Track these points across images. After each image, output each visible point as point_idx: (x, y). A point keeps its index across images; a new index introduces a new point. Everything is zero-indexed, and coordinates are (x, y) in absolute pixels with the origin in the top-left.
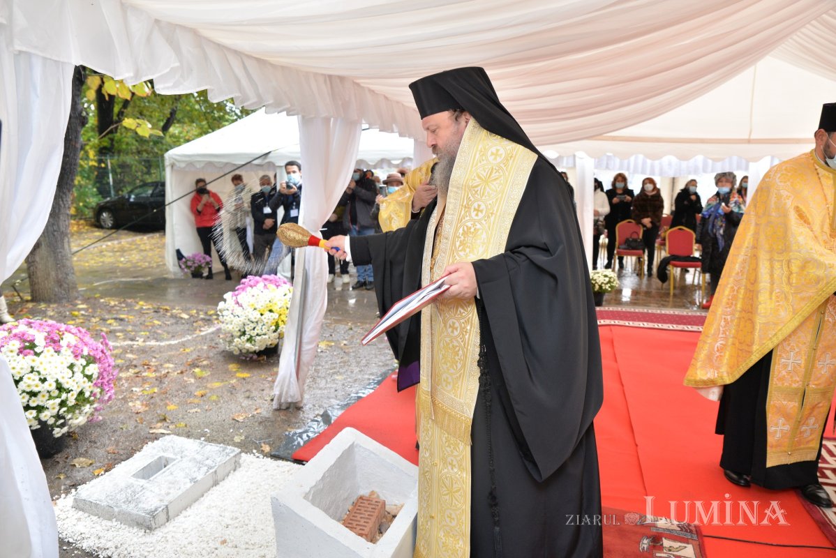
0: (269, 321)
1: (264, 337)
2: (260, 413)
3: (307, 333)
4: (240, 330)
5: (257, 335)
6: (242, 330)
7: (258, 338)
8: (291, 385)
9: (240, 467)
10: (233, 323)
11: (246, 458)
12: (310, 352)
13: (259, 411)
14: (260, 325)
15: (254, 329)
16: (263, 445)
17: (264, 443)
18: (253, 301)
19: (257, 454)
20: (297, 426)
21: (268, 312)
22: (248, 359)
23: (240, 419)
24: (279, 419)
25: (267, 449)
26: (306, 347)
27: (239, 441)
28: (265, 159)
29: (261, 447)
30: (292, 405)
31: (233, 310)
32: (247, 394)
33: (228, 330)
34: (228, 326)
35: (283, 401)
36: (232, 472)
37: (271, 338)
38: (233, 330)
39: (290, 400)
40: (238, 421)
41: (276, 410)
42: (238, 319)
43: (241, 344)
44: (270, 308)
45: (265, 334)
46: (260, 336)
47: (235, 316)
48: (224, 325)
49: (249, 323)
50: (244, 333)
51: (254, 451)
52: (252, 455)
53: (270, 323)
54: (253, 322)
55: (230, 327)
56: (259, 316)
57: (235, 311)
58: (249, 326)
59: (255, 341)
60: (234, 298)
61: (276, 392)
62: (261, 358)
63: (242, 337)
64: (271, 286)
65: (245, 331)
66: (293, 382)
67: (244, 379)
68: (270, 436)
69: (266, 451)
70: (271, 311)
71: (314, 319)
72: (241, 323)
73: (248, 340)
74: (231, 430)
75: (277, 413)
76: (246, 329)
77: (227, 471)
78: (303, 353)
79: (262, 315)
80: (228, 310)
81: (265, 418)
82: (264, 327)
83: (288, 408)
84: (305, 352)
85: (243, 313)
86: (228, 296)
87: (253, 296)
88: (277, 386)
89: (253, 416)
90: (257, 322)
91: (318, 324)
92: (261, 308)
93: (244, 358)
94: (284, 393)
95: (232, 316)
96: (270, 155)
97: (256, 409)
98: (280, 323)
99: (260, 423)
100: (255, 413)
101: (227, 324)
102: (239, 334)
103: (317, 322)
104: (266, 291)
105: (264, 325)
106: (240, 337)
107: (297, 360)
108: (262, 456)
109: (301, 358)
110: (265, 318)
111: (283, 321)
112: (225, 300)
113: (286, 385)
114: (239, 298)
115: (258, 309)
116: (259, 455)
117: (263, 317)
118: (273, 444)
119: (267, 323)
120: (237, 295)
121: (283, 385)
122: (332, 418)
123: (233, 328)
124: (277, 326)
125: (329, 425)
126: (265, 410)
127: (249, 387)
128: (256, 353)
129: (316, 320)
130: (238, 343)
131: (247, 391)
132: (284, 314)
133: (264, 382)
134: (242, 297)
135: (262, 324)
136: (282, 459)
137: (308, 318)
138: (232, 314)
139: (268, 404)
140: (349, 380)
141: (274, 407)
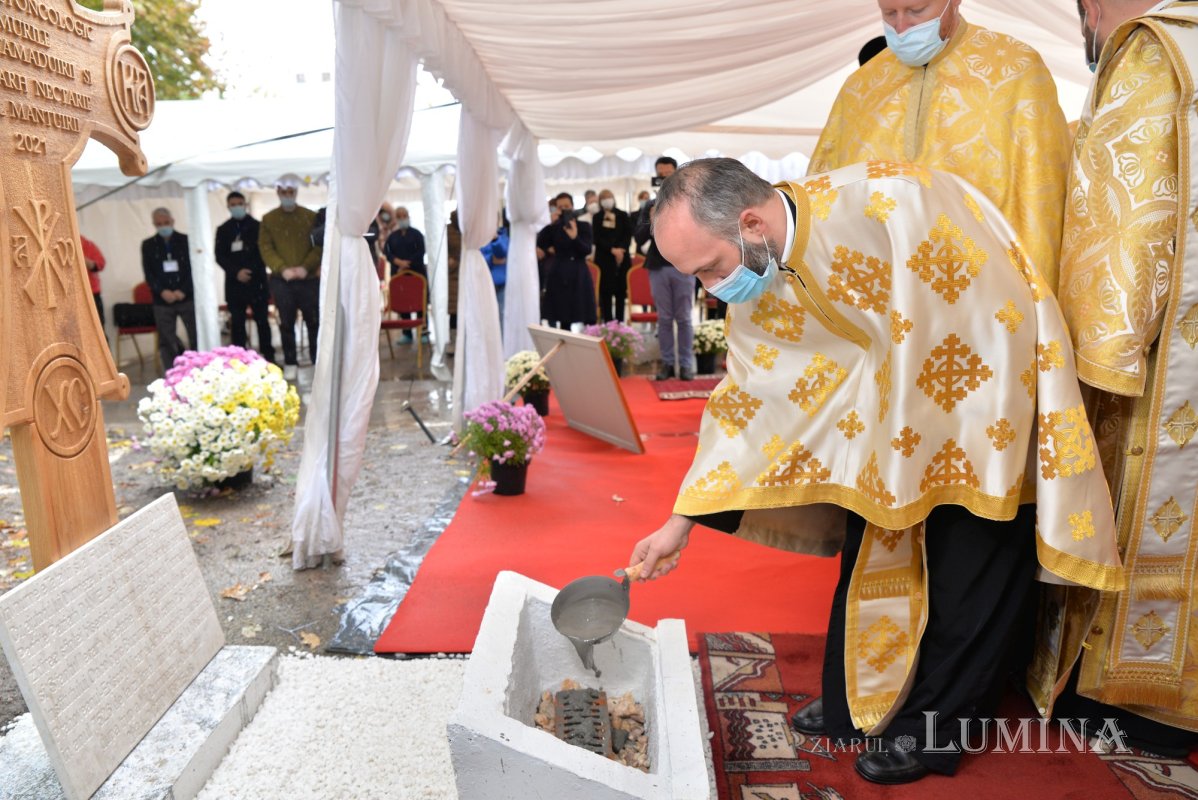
0: (243, 423)
1: (236, 452)
2: (272, 581)
3: (348, 424)
4: (188, 445)
5: (225, 449)
6: (194, 444)
7: (225, 455)
8: (324, 523)
9: (278, 683)
10: (174, 433)
11: (287, 663)
12: (354, 459)
13: (267, 577)
14: (227, 431)
15: (216, 440)
16: (303, 635)
17: (304, 630)
18: (207, 390)
19: (298, 653)
20: (350, 594)
21: (240, 408)
22: (203, 496)
23: (240, 594)
24: (310, 586)
25: (313, 640)
26: (345, 453)
27: (254, 634)
28: (160, 176)
29: (302, 639)
30: (327, 560)
31: (170, 411)
32: (232, 552)
33: (166, 446)
34: (164, 439)
35: (310, 552)
36: (269, 693)
37: (249, 453)
38: (176, 446)
39: (323, 551)
40: (236, 600)
41: (300, 571)
42: (184, 425)
43: (196, 468)
44: (242, 400)
45: (236, 448)
46: (228, 450)
47: (175, 421)
48: (154, 439)
49: (205, 429)
50: (196, 450)
51: (292, 648)
52: (290, 655)
53: (244, 427)
54: (212, 428)
55: (169, 441)
56: (224, 416)
57: (175, 412)
58: (206, 436)
59: (219, 461)
60: (170, 388)
61: (298, 537)
62: (226, 493)
63: (195, 457)
64: (236, 363)
65: (199, 445)
66: (327, 516)
67: (213, 528)
68: (309, 617)
69: (314, 645)
70: (244, 405)
71: (359, 399)
72: (189, 431)
73: (207, 460)
74: (230, 618)
75: (303, 576)
76: (202, 442)
77: (261, 694)
78: (342, 462)
79: (228, 413)
80: (159, 411)
81: (287, 587)
82: (234, 435)
83: (319, 565)
84: (347, 460)
85: (192, 414)
86: (157, 386)
87: (207, 382)
88: (297, 527)
89: (261, 587)
90: (220, 427)
91: (367, 405)
92: (225, 401)
93: (194, 496)
94: (312, 538)
95: (170, 421)
96: (170, 170)
97: (262, 575)
98: (261, 425)
99: (280, 597)
100: (262, 581)
101: (161, 436)
102: (187, 451)
103: (365, 403)
104: (228, 371)
105: (233, 431)
106: (190, 456)
107: (332, 475)
108: (310, 655)
109: (339, 471)
110: (234, 419)
111: (265, 422)
112: (151, 395)
113: (315, 522)
114: (178, 387)
115: (220, 404)
116: (304, 653)
117: (231, 417)
118: (321, 630)
119: (239, 426)
120: (174, 384)
121: (308, 524)
122: (407, 571)
123: (175, 442)
124: (257, 430)
125: (408, 583)
126: (279, 574)
127: (229, 539)
128: (217, 484)
129: (363, 400)
130: (188, 468)
131: (227, 547)
132: (267, 409)
133: (251, 529)
134: (185, 386)
135: (230, 429)
136: (353, 654)
137: (348, 397)
138: (170, 417)
139: (278, 563)
140: (397, 509)
141: (297, 565)
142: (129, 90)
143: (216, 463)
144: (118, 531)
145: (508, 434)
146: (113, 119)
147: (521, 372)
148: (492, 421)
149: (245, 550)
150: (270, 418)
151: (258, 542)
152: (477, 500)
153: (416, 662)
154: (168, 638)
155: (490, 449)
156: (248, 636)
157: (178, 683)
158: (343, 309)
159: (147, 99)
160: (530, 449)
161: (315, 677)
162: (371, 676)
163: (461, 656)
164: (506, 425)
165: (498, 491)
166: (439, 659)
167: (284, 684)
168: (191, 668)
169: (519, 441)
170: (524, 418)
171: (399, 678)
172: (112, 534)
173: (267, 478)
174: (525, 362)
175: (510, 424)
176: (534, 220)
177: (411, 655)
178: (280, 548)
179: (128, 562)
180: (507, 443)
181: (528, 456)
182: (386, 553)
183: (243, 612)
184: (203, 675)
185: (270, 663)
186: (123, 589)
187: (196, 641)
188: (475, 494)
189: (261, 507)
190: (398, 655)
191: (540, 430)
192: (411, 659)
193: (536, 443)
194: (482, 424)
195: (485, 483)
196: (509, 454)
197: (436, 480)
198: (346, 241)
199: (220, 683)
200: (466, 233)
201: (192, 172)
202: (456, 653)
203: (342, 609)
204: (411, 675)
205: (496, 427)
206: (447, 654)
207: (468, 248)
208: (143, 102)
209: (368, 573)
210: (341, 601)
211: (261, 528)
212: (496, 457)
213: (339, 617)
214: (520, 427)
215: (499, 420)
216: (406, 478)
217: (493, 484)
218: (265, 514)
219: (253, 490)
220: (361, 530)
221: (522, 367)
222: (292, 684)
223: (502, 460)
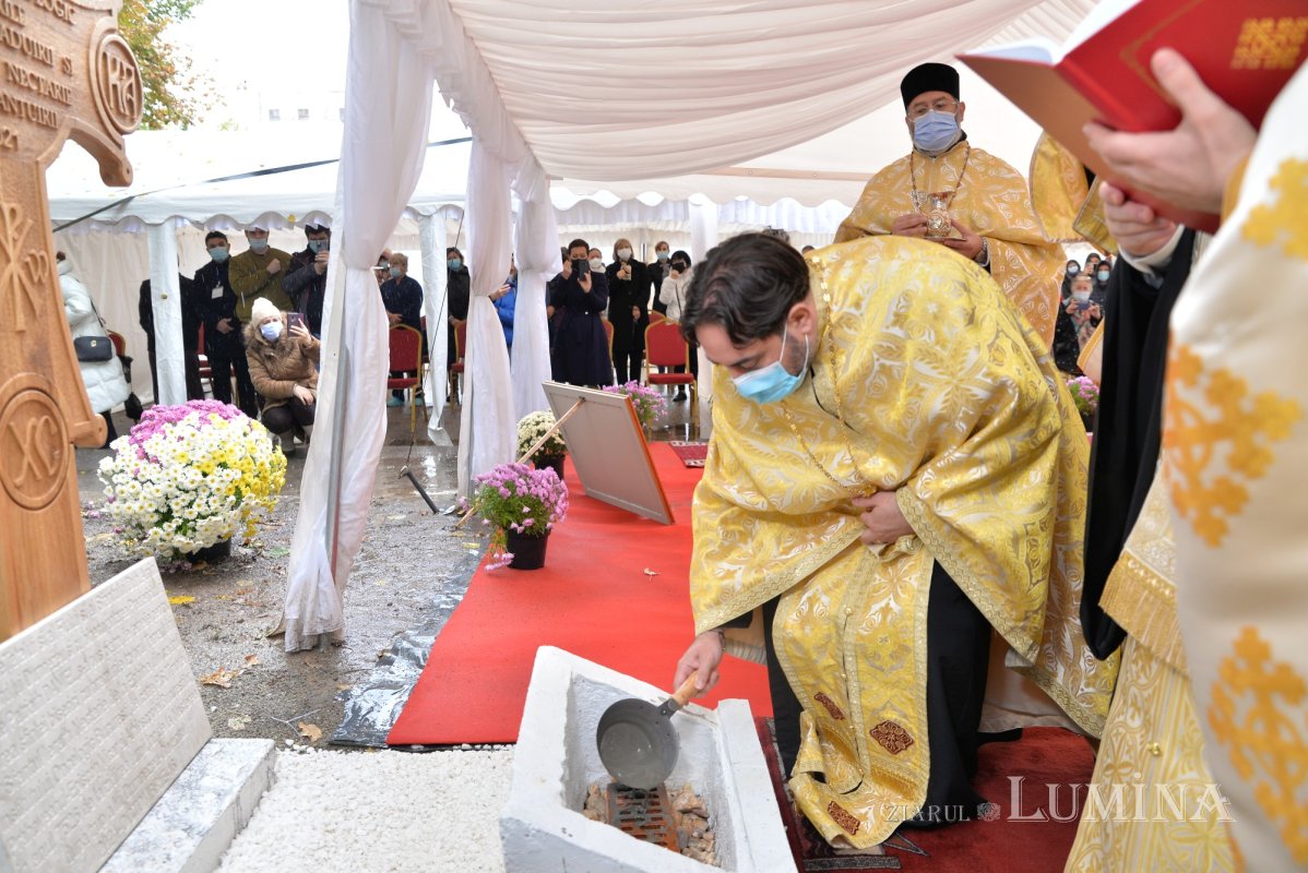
0: (222, 486)
1: (214, 519)
2: (262, 666)
3: (351, 483)
4: (157, 511)
5: (199, 516)
6: (164, 510)
7: (200, 522)
8: (321, 597)
9: (275, 782)
10: (141, 497)
11: (286, 758)
12: (357, 524)
13: (254, 661)
14: (204, 495)
15: (190, 505)
16: (301, 726)
17: (302, 720)
18: (181, 448)
19: (296, 747)
20: (354, 680)
21: (219, 469)
23: (224, 680)
24: (308, 670)
25: (314, 732)
26: (347, 516)
27: (242, 726)
28: (120, 211)
29: (301, 730)
30: (324, 640)
31: (137, 472)
32: (212, 633)
33: (131, 512)
34: (128, 504)
35: (306, 632)
36: (265, 794)
37: (229, 521)
38: (142, 511)
39: (320, 630)
40: (219, 687)
41: (292, 654)
42: (152, 488)
43: (166, 538)
44: (222, 460)
45: (214, 514)
46: (204, 518)
47: (142, 483)
48: (115, 504)
49: (178, 493)
50: (167, 516)
51: (289, 742)
52: (287, 750)
53: (224, 490)
54: (187, 492)
55: (135, 506)
56: (200, 477)
57: (142, 472)
58: (179, 500)
59: (194, 530)
60: (136, 446)
61: (292, 614)
62: (200, 567)
63: (165, 525)
64: (215, 418)
65: (170, 511)
66: (325, 589)
67: (186, 606)
68: (306, 705)
69: (314, 738)
70: (223, 465)
71: (365, 454)
72: (159, 495)
73: (179, 528)
74: (213, 708)
75: (297, 659)
76: (173, 507)
77: (256, 794)
78: (342, 528)
79: (205, 475)
80: (122, 471)
81: (279, 672)
82: (211, 499)
83: (316, 647)
84: (348, 526)
85: (163, 475)
87: (181, 438)
88: (291, 603)
89: (248, 672)
90: (196, 490)
91: (372, 463)
92: (202, 460)
94: (308, 616)
95: (137, 483)
96: (132, 203)
97: (248, 659)
98: (243, 488)
99: (272, 683)
100: (249, 665)
101: (125, 501)
102: (156, 518)
103: (371, 460)
104: (206, 428)
105: (211, 494)
106: (159, 524)
107: (331, 543)
108: (311, 749)
109: (340, 539)
110: (213, 481)
111: (248, 485)
112: (114, 454)
113: (311, 596)
114: (146, 445)
115: (195, 464)
116: (304, 747)
117: (208, 479)
118: (322, 721)
119: (218, 489)
120: (142, 440)
121: (304, 598)
122: (418, 652)
123: (141, 508)
124: (239, 494)
125: (421, 667)
126: (269, 657)
127: (207, 619)
128: (190, 556)
129: (369, 455)
130: (157, 537)
131: (205, 627)
132: (250, 471)
133: (232, 608)
134: (154, 445)
135: (207, 493)
136: (362, 747)
137: (351, 453)
138: (136, 479)
139: (267, 646)
140: (401, 584)
141: (289, 647)
142: (115, 86)
143: (189, 532)
144: (91, 599)
145: (526, 499)
146: (95, 118)
147: (534, 435)
148: (510, 485)
149: (226, 631)
150: (253, 481)
151: (241, 621)
152: (491, 575)
153: (437, 754)
154: (146, 729)
155: (507, 517)
156: (236, 728)
157: (159, 783)
158: (347, 352)
159: (134, 99)
160: (552, 517)
161: (320, 774)
162: (386, 771)
163: (489, 747)
164: (525, 488)
165: (514, 565)
166: (464, 750)
167: (282, 782)
168: (173, 764)
169: (539, 507)
170: (544, 482)
171: (418, 774)
172: (84, 603)
173: (248, 551)
174: (538, 423)
175: (529, 489)
176: (544, 269)
177: (431, 747)
178: (268, 628)
179: (101, 637)
180: (526, 509)
181: (549, 525)
182: (391, 633)
183: (228, 701)
184: (186, 774)
185: (267, 758)
186: (96, 669)
187: (179, 732)
188: (489, 567)
189: (242, 583)
190: (415, 747)
191: (563, 495)
192: (430, 752)
193: (558, 510)
194: (498, 488)
195: (501, 555)
196: (528, 522)
197: (442, 552)
198: (352, 274)
199: (206, 782)
200: (475, 278)
201: (158, 207)
202: (483, 744)
203: (346, 695)
204: (433, 769)
205: (514, 492)
206: (473, 744)
207: (476, 295)
208: (130, 102)
209: (373, 656)
210: (344, 687)
211: (243, 606)
212: (514, 525)
213: (342, 704)
214: (541, 492)
215: (517, 484)
216: (407, 551)
217: (511, 556)
218: (247, 590)
219: (231, 564)
220: (360, 608)
221: (535, 429)
222: (293, 782)
223: (520, 529)
